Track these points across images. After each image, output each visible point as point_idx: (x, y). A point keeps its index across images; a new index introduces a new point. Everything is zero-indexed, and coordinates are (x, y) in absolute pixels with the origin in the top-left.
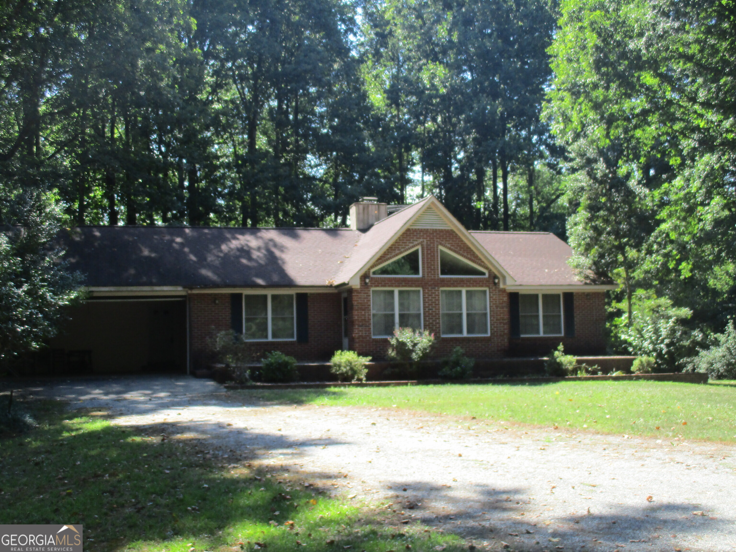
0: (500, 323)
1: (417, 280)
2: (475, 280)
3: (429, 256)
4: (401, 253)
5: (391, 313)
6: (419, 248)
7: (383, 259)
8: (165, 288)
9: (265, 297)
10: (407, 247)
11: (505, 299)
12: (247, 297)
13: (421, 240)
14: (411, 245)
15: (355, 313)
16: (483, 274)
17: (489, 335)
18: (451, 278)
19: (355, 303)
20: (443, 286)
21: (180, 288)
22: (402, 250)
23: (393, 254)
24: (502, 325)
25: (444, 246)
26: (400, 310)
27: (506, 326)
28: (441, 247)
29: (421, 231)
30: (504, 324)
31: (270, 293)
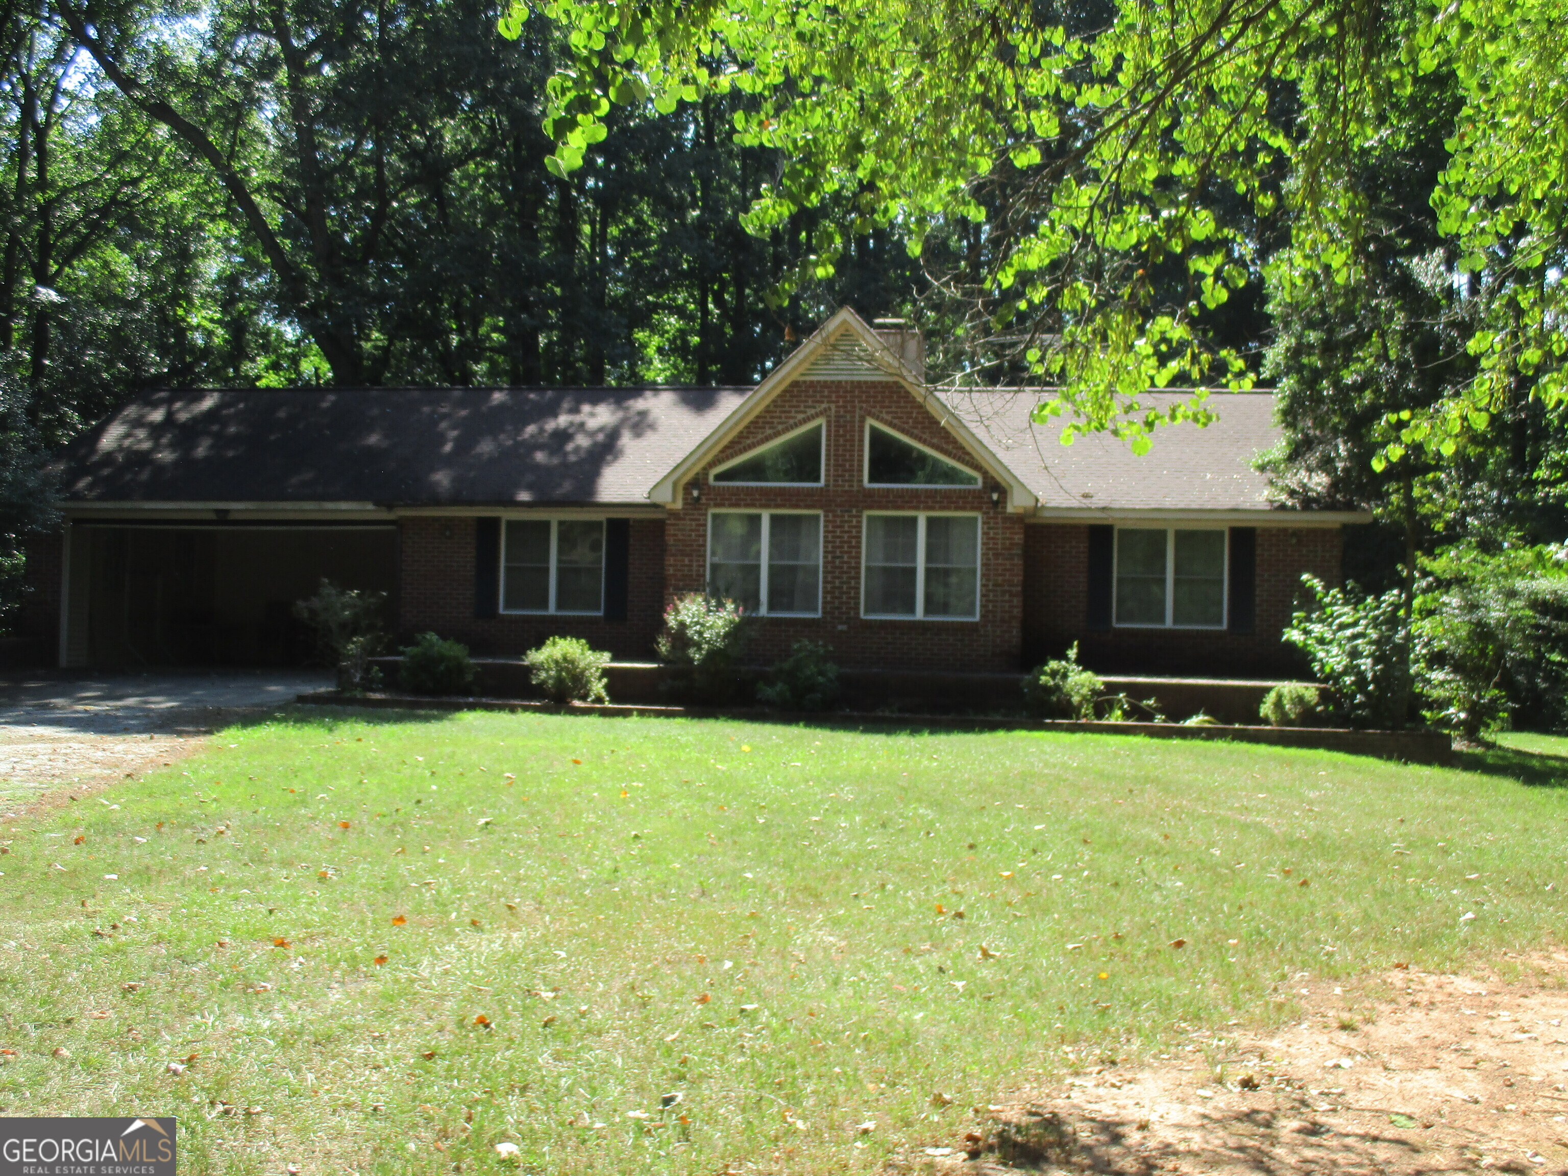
0: (1004, 593)
1: (810, 493)
2: (947, 495)
3: (841, 441)
4: (777, 434)
5: (751, 562)
6: (821, 421)
7: (737, 447)
8: (344, 505)
9: (546, 525)
10: (791, 421)
11: (1019, 538)
12: (510, 523)
13: (824, 406)
14: (800, 416)
15: (670, 560)
16: (971, 480)
17: (977, 618)
18: (888, 490)
19: (670, 541)
20: (871, 507)
21: (370, 506)
22: (780, 427)
23: (760, 436)
24: (1007, 597)
25: (878, 418)
26: (771, 557)
27: (1016, 601)
28: (870, 422)
29: (825, 385)
30: (1012, 594)
31: (554, 517)
